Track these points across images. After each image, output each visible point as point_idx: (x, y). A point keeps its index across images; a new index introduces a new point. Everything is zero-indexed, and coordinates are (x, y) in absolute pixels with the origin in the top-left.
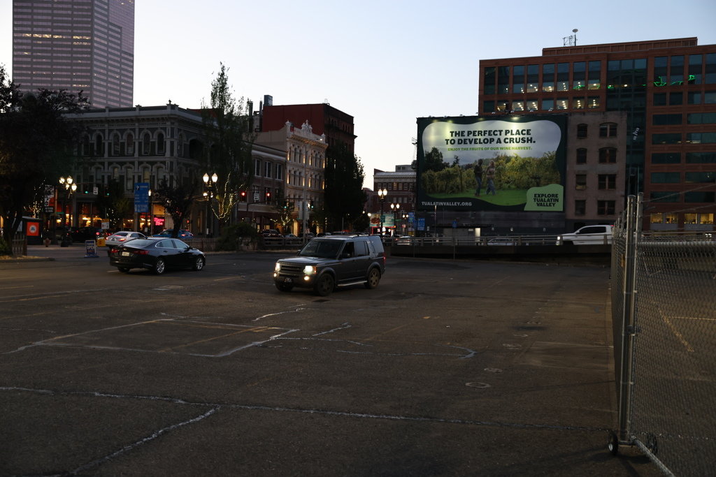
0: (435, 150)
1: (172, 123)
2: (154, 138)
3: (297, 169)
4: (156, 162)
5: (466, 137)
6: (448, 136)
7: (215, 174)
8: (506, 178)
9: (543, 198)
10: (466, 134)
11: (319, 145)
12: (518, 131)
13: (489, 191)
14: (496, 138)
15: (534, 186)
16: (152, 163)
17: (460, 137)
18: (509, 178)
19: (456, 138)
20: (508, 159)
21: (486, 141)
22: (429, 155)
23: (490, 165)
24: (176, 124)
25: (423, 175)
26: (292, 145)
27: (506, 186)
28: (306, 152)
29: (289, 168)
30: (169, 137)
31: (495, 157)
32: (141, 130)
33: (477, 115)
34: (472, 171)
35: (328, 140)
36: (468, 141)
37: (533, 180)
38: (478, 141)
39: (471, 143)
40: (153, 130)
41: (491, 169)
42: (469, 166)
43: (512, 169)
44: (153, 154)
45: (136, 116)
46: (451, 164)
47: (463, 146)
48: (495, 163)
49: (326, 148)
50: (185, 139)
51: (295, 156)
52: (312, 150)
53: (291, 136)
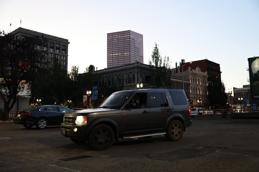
0: (258, 72)
1: (137, 69)
2: (131, 76)
3: (194, 86)
11: (204, 76)
16: (131, 86)
22: (256, 74)
24: (139, 69)
25: (253, 84)
26: (192, 77)
28: (199, 79)
29: (191, 86)
30: (136, 75)
35: (208, 74)
44: (131, 82)
45: (125, 68)
49: (208, 77)
50: (143, 75)
51: (194, 81)
52: (201, 78)
53: (191, 73)
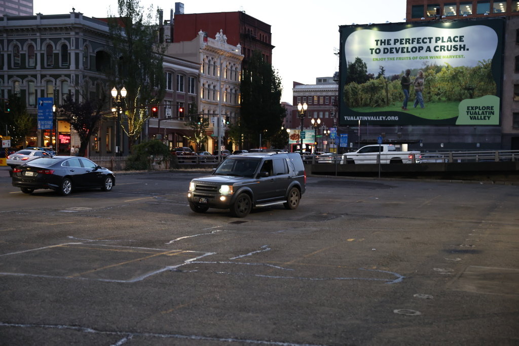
0: (359, 61)
1: (77, 33)
2: (57, 49)
3: (210, 82)
4: (59, 76)
5: (392, 46)
6: (374, 46)
7: (124, 88)
8: (437, 90)
9: (477, 110)
10: (392, 42)
11: (234, 57)
12: (450, 38)
13: (417, 103)
14: (425, 46)
15: (466, 98)
16: (56, 77)
17: (387, 46)
18: (439, 89)
19: (382, 47)
20: (438, 69)
21: (414, 50)
22: (352, 66)
23: (418, 76)
24: (81, 34)
25: (346, 87)
26: (205, 57)
27: (436, 98)
28: (221, 64)
29: (202, 81)
30: (73, 48)
31: (424, 67)
32: (42, 40)
33: (405, 21)
34: (399, 82)
35: (244, 51)
36: (394, 50)
37: (466, 91)
38: (405, 50)
39: (397, 52)
40: (56, 41)
41: (420, 80)
42: (395, 78)
43: (443, 79)
44: (56, 67)
45: (37, 26)
46: (376, 75)
47: (389, 55)
48: (424, 74)
49: (242, 59)
50: (91, 50)
51: (209, 68)
52: (227, 62)
53: (204, 47)
